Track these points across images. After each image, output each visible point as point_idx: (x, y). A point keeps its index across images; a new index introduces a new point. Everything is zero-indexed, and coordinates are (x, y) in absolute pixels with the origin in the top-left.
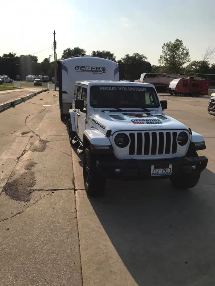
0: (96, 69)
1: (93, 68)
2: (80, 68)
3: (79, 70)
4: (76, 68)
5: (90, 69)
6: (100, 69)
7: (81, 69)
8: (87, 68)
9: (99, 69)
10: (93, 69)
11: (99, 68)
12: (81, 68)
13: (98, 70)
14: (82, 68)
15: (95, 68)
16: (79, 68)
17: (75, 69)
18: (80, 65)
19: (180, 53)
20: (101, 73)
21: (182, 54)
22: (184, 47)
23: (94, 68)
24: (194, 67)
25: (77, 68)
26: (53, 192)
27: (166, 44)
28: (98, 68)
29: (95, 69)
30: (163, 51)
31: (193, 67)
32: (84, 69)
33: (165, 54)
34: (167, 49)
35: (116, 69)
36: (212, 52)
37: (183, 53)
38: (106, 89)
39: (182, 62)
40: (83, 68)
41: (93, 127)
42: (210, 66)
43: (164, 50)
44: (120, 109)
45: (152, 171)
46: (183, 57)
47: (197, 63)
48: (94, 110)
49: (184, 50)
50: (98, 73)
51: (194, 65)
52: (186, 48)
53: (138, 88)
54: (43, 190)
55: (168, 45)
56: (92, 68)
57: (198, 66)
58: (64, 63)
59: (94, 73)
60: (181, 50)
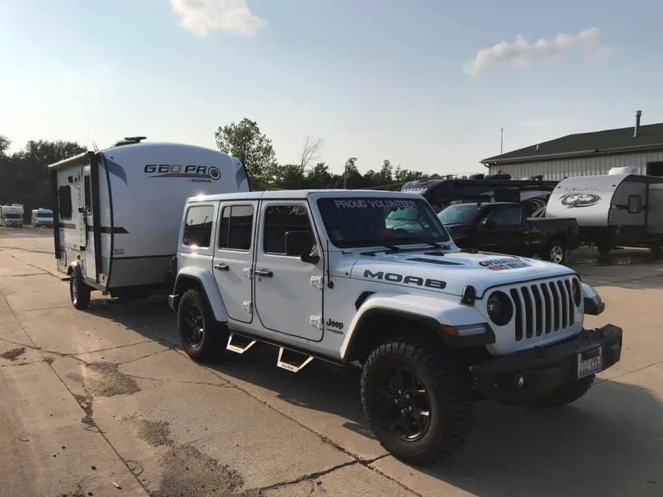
0: (198, 171)
1: (189, 168)
2: (157, 170)
3: (156, 173)
4: (148, 170)
5: (183, 171)
6: (207, 171)
7: (160, 171)
8: (175, 169)
9: (204, 171)
10: (189, 172)
11: (203, 169)
12: (160, 168)
13: (201, 173)
14: (162, 170)
15: (194, 169)
16: (154, 169)
17: (146, 171)
18: (157, 162)
19: (254, 147)
20: (210, 181)
21: (259, 149)
22: (262, 136)
23: (192, 168)
24: (275, 177)
25: (151, 170)
26: (317, 480)
27: (223, 128)
28: (201, 169)
29: (195, 172)
30: (217, 142)
31: (272, 178)
32: (167, 171)
33: (222, 148)
34: (226, 139)
35: (239, 171)
36: (315, 147)
37: (260, 147)
38: (348, 204)
39: (262, 165)
40: (165, 170)
41: (372, 293)
42: (306, 175)
43: (220, 141)
44: (398, 248)
45: (579, 364)
46: (261, 155)
47: (278, 168)
48: (343, 253)
49: (261, 140)
50: (203, 181)
51: (274, 174)
52: (266, 138)
53: (401, 202)
54: (283, 484)
55: (228, 131)
56: (187, 169)
57: (283, 176)
58: (112, 158)
59: (193, 181)
60: (257, 142)
